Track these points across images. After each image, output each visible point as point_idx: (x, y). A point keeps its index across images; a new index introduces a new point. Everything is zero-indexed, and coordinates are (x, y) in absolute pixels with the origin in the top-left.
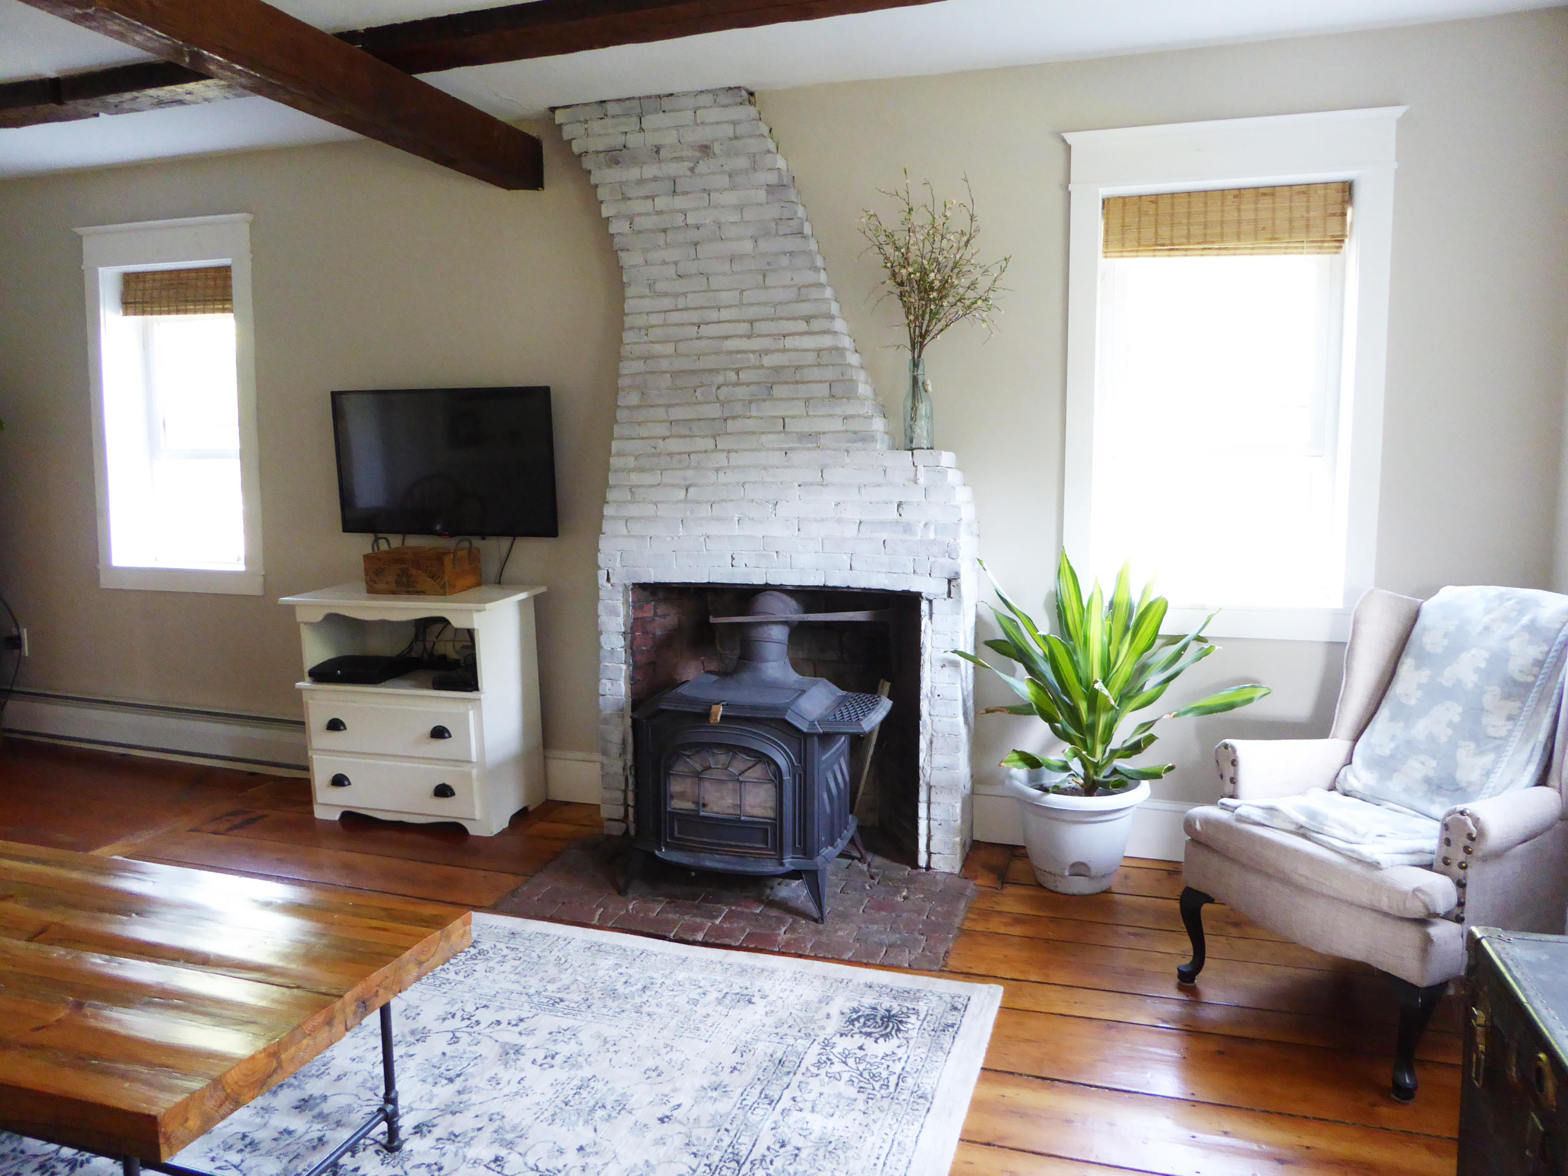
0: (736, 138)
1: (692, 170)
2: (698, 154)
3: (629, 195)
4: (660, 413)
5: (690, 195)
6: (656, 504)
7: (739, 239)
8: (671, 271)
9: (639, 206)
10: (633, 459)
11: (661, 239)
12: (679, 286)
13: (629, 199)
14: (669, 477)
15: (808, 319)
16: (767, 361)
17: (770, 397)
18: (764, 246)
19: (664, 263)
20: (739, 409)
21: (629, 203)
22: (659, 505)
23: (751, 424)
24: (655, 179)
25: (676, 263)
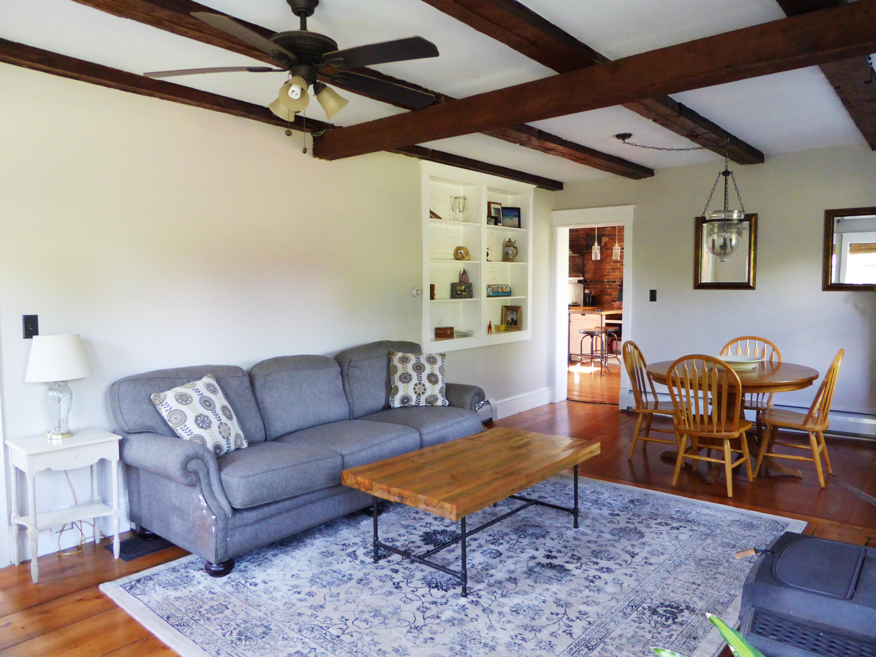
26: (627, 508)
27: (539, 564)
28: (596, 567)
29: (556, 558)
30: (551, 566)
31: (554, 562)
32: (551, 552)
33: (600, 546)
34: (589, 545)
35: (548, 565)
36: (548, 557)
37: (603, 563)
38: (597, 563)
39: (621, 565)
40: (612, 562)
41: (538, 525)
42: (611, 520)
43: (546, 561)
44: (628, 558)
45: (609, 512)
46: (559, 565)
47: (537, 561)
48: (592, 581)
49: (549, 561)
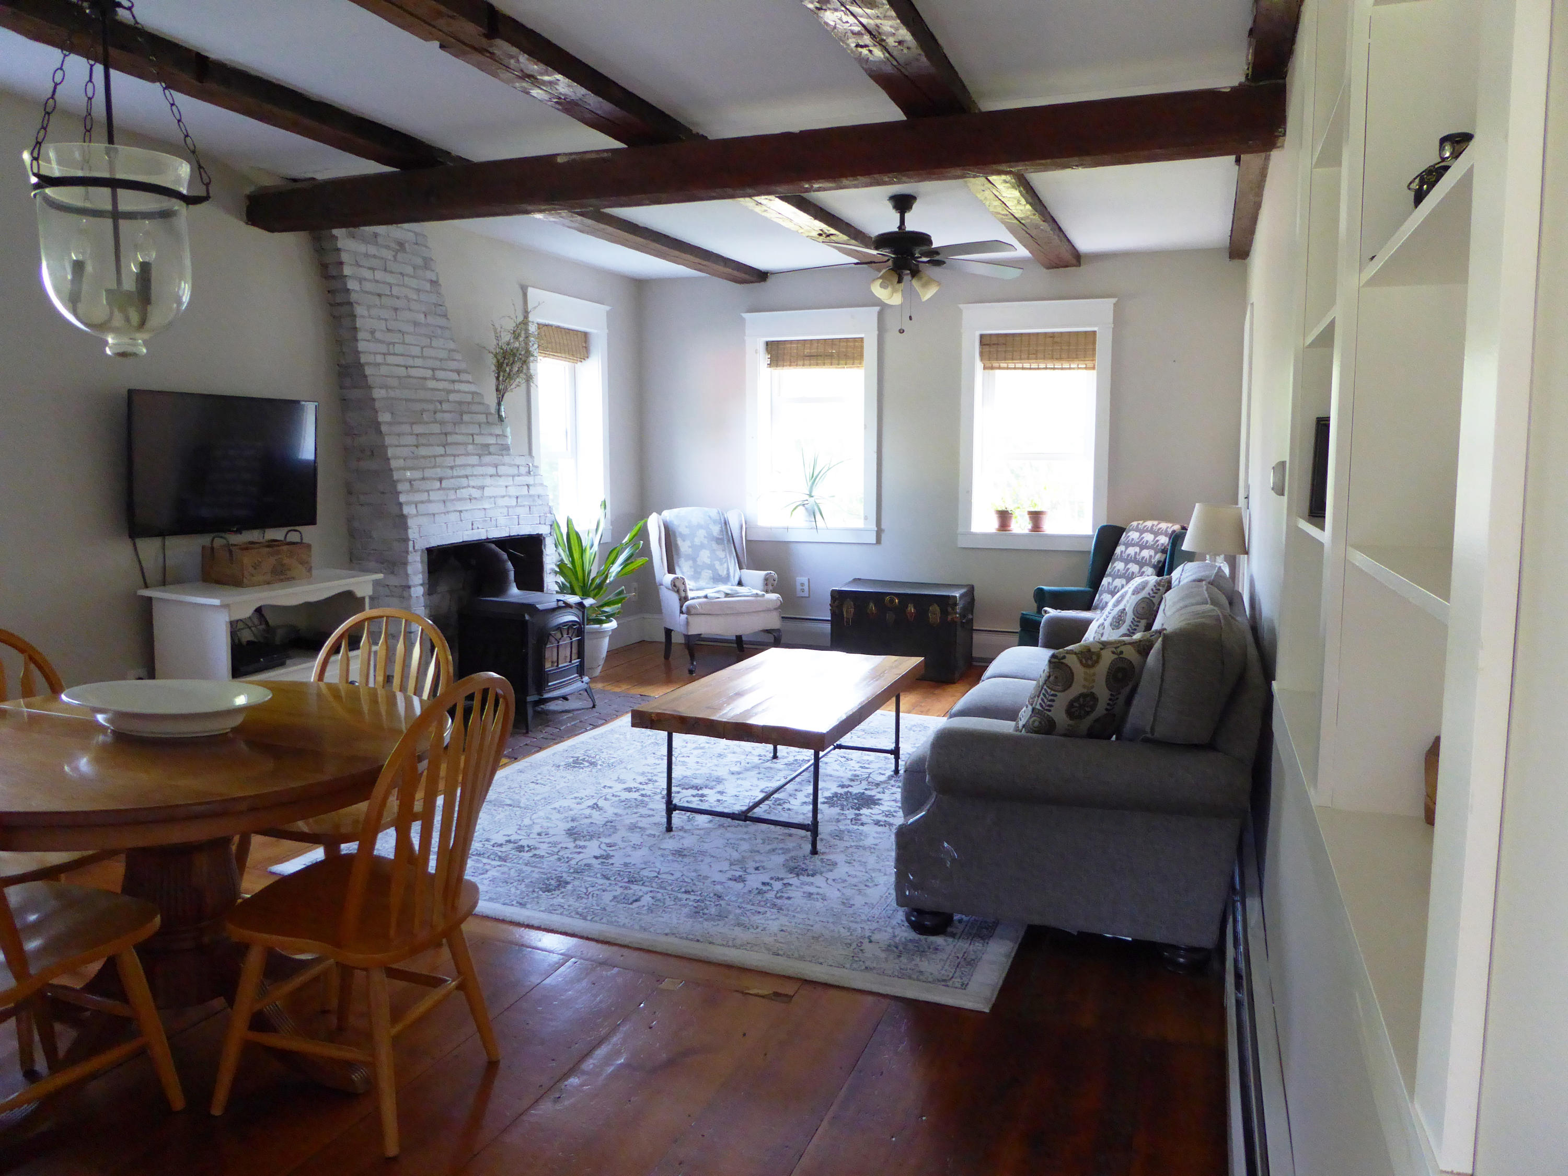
0: (417, 244)
1: (395, 257)
2: (398, 248)
3: (361, 264)
4: (406, 428)
5: (393, 275)
6: (428, 491)
7: (418, 312)
8: (382, 325)
9: (367, 274)
10: (402, 460)
11: (377, 300)
12: (389, 337)
13: (360, 266)
14: (429, 473)
15: (458, 372)
16: (452, 397)
17: (461, 422)
18: (430, 320)
19: (379, 318)
20: (449, 428)
21: (360, 269)
22: (430, 492)
23: (459, 438)
24: (375, 256)
25: (386, 320)
26: (576, 872)
27: (711, 788)
28: (643, 792)
29: (694, 796)
30: (697, 788)
31: (695, 792)
32: (701, 801)
33: (636, 813)
34: (651, 813)
35: (701, 788)
36: (702, 796)
37: (636, 795)
38: (642, 795)
39: (613, 796)
40: (623, 798)
41: (728, 828)
42: (611, 849)
43: (705, 791)
44: (601, 803)
45: (611, 861)
46: (687, 789)
47: (715, 790)
48: (650, 780)
49: (700, 792)
